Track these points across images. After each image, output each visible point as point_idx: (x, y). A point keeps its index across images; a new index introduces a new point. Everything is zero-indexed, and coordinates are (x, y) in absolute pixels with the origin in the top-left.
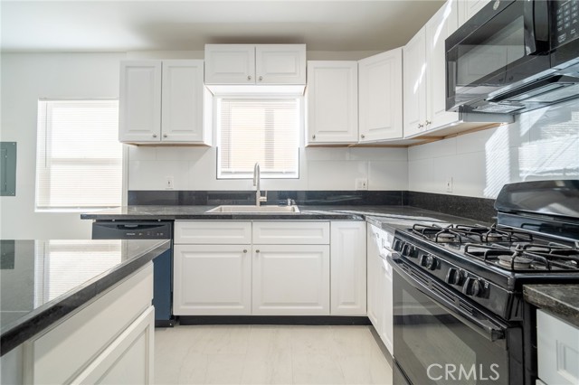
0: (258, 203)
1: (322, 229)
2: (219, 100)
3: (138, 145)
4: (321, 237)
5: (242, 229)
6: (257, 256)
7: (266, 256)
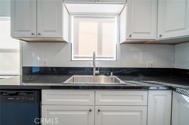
0: (94, 74)
1: (142, 96)
2: (72, 17)
3: (27, 41)
4: (141, 101)
5: (88, 95)
6: (98, 114)
7: (104, 113)
